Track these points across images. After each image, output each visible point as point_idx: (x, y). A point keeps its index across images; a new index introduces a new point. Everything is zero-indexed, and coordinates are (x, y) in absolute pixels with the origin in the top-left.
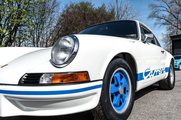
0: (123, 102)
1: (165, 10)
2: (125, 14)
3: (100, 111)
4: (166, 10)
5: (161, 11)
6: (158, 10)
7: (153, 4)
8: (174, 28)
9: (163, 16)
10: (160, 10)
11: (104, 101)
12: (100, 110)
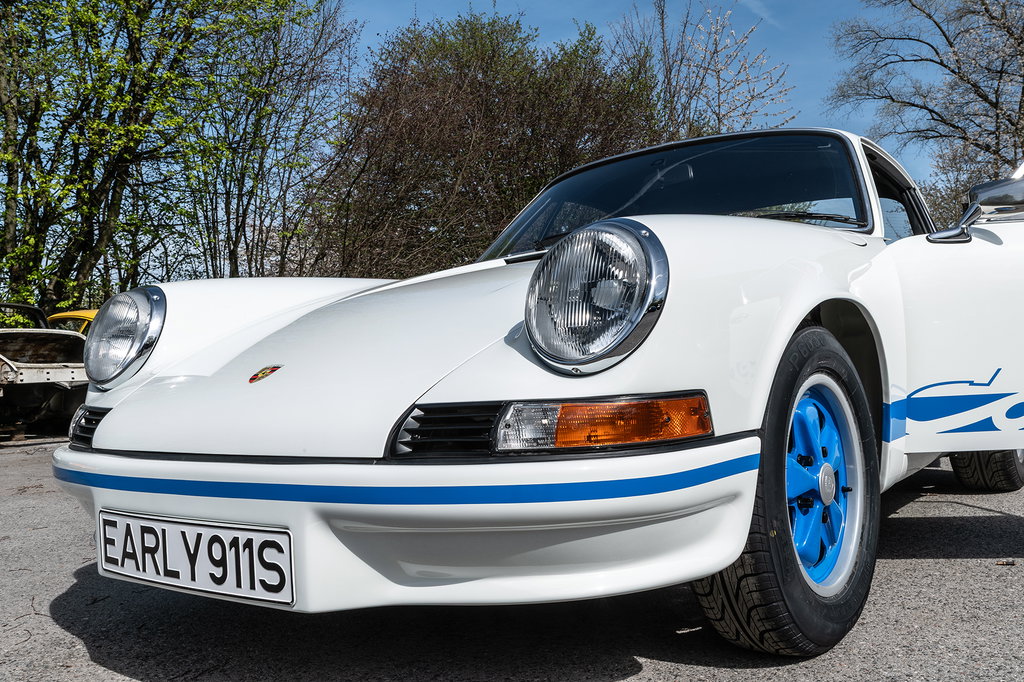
0: (833, 541)
1: (929, 57)
2: (711, 81)
3: (743, 583)
4: (931, 55)
5: (904, 60)
6: (888, 60)
7: (862, 24)
8: (979, 159)
9: (917, 92)
10: (897, 58)
11: (767, 534)
12: (746, 576)
